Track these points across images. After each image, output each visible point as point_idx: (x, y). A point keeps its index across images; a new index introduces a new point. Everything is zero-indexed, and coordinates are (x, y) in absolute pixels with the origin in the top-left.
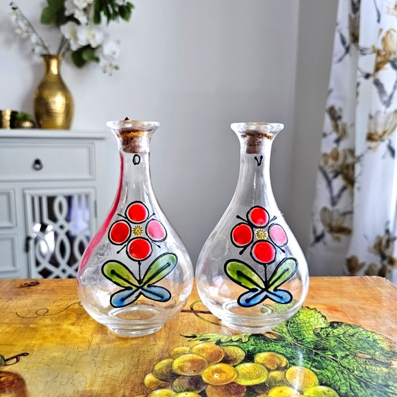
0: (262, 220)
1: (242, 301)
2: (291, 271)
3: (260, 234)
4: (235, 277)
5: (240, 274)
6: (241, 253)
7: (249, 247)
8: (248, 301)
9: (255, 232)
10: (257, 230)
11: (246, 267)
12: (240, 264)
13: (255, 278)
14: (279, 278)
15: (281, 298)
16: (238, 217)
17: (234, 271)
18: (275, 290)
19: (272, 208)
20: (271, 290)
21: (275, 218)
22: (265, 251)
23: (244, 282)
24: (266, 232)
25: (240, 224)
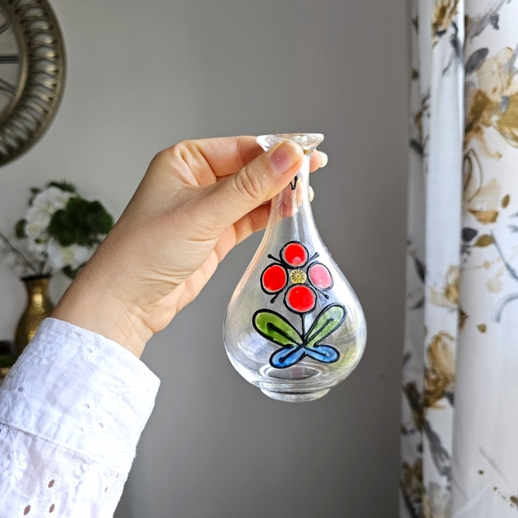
0: (298, 258)
1: (275, 361)
2: (337, 321)
3: (297, 277)
4: (266, 331)
5: (271, 327)
6: (272, 301)
7: (281, 295)
8: (282, 360)
9: (291, 275)
10: (293, 271)
11: (278, 318)
12: (271, 315)
13: (291, 333)
15: (324, 355)
16: (270, 256)
17: (264, 322)
18: (315, 346)
19: (314, 244)
20: (310, 346)
21: (316, 255)
22: (302, 299)
24: (305, 274)
25: (271, 265)
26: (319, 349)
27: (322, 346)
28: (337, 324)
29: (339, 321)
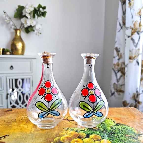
0: (92, 87)
1: (85, 116)
2: (102, 105)
3: (91, 92)
4: (83, 107)
5: (84, 106)
6: (85, 99)
7: (87, 97)
8: (87, 116)
10: (90, 91)
11: (86, 104)
12: (84, 103)
13: (90, 108)
14: (98, 107)
15: (99, 115)
16: (83, 86)
17: (82, 105)
18: (97, 112)
19: (95, 83)
20: (95, 112)
21: (96, 86)
22: (93, 98)
23: (86, 109)
24: (93, 91)
25: (84, 89)
26: (97, 113)
27: (98, 112)
28: (102, 106)
29: (103, 105)
